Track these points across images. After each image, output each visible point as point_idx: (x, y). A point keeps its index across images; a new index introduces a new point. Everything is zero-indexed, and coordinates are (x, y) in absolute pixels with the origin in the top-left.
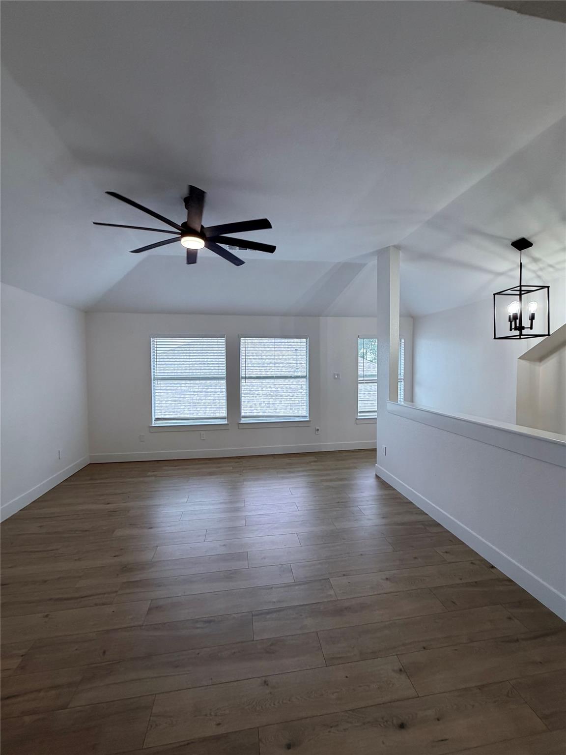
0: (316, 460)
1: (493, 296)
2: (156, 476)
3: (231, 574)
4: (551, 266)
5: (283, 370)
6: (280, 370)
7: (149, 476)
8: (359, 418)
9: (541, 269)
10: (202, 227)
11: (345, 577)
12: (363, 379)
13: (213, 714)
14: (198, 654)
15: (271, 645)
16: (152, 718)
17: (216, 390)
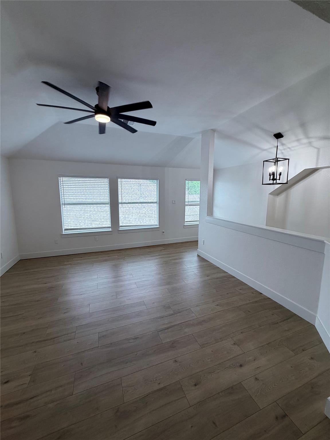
0: (164, 249)
1: (263, 162)
2: (71, 264)
3: (139, 313)
4: (289, 148)
5: (133, 197)
6: (130, 197)
7: (66, 265)
8: (185, 225)
9: (284, 149)
10: (108, 107)
11: (198, 307)
12: (188, 203)
13: (154, 380)
14: (136, 355)
15: (172, 344)
16: (123, 389)
17: (91, 209)
